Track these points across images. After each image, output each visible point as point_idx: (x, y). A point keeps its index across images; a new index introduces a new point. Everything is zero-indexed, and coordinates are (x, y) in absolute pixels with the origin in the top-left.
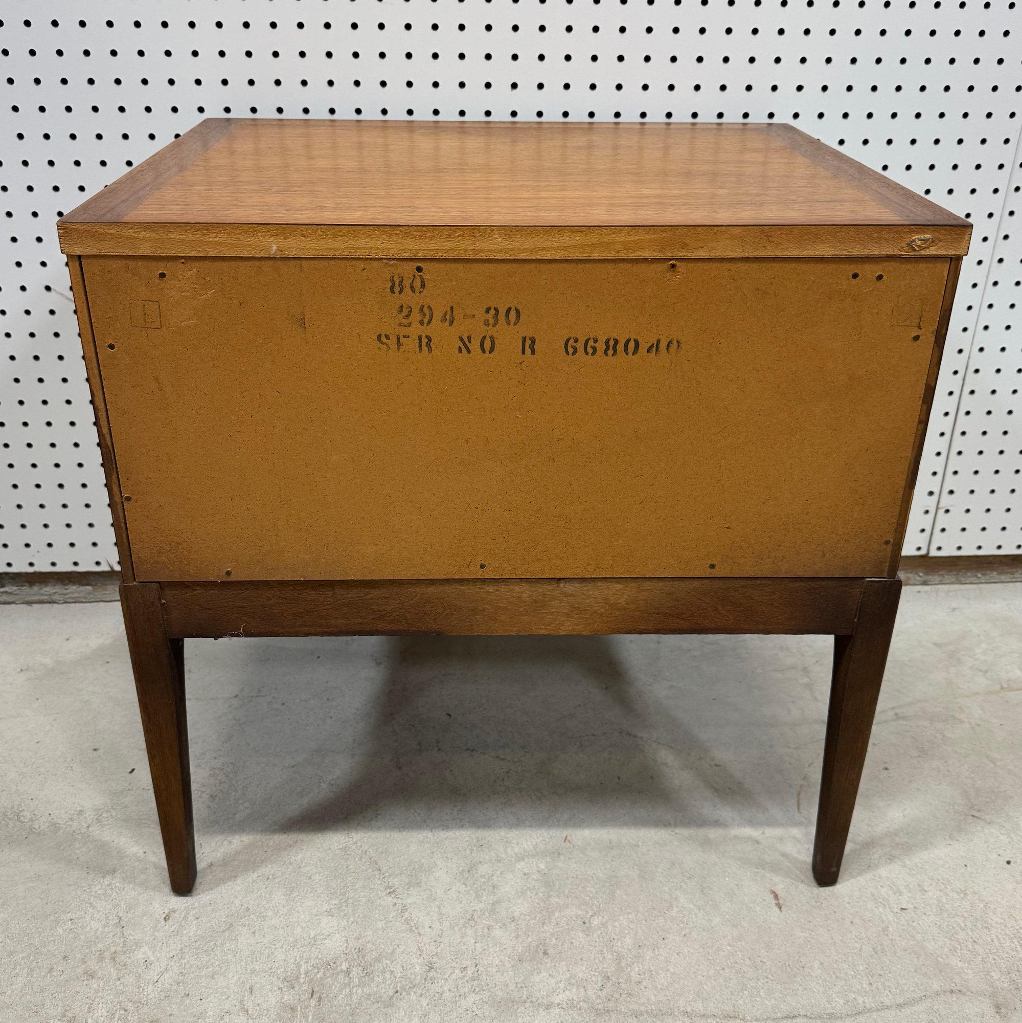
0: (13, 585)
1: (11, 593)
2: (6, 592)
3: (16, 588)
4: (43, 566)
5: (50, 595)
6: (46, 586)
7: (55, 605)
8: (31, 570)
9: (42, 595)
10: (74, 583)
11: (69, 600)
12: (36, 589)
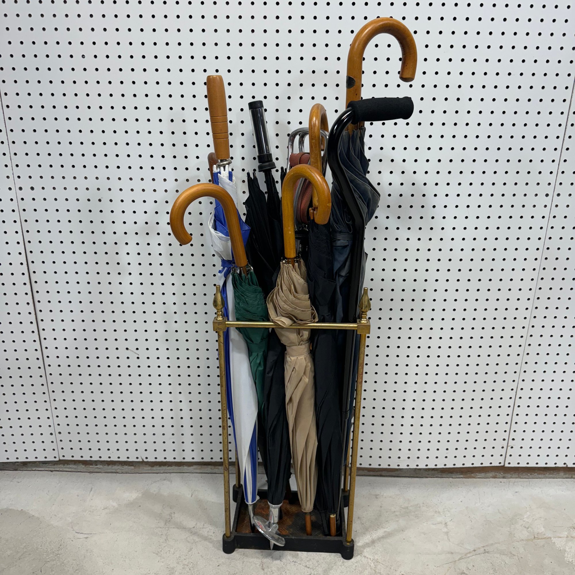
0: (100, 465)
1: (100, 468)
2: (98, 468)
3: (101, 466)
4: (114, 458)
5: (116, 469)
6: (114, 466)
7: (118, 474)
8: (109, 460)
9: (112, 469)
10: (126, 465)
11: (124, 472)
12: (110, 467)
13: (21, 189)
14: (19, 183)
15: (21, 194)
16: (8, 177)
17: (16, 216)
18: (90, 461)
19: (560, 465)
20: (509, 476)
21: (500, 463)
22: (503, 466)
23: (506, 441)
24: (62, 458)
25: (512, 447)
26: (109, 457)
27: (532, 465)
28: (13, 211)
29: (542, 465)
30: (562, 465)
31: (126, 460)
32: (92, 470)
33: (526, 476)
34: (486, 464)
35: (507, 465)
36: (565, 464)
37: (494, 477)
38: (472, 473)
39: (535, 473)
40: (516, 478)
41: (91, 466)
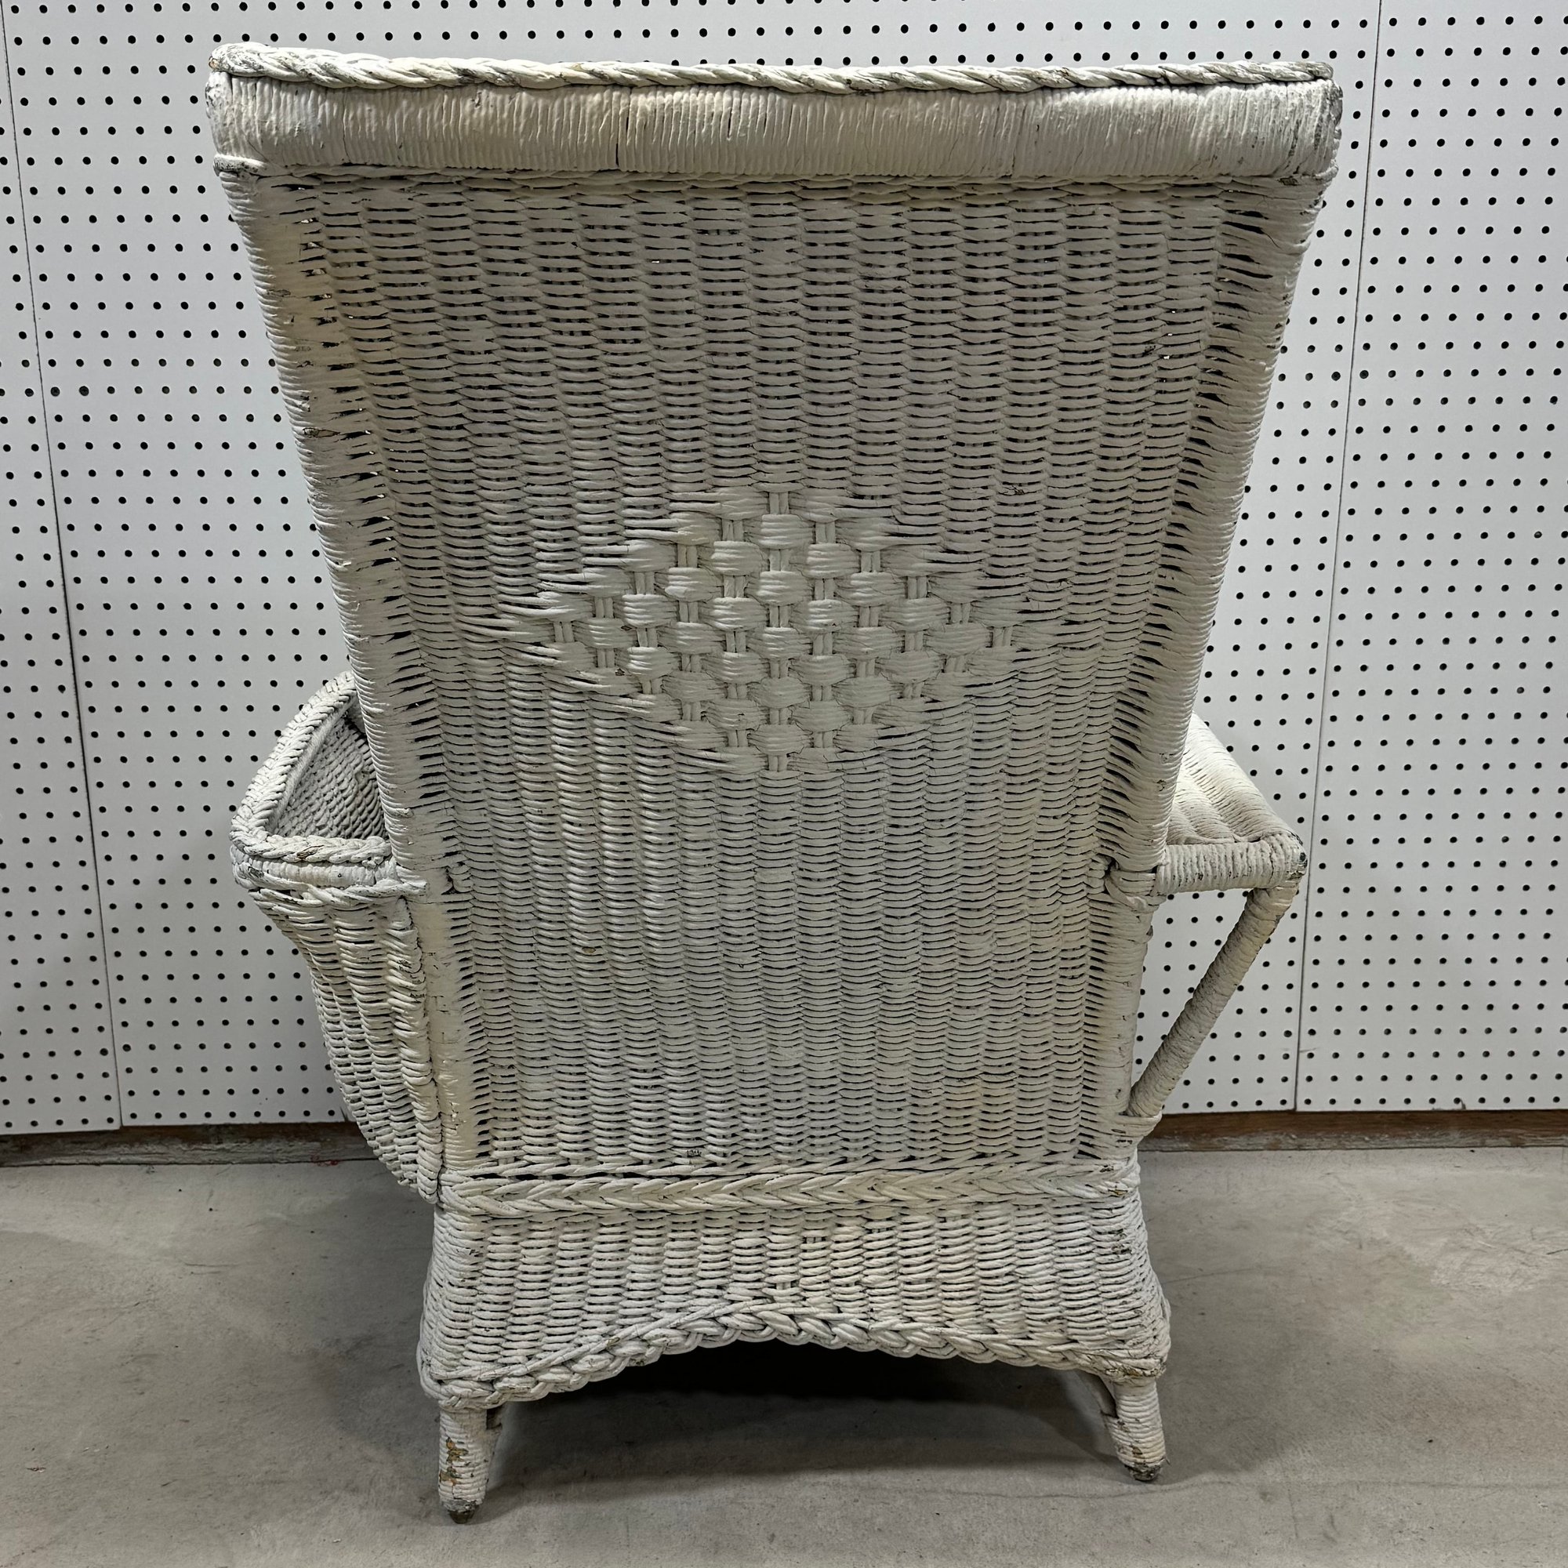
13: (55, 392)
14: (52, 377)
15: (55, 406)
16: (25, 363)
17: (39, 462)
18: (206, 1127)
19: (1446, 1104)
20: (1314, 1142)
21: (1284, 1102)
22: (1293, 1112)
23: (1294, 1037)
24: (128, 1122)
25: (1311, 1055)
26: (257, 1114)
27: (1370, 1105)
28: (35, 448)
29: (1395, 1105)
30: (1453, 1106)
31: (300, 1119)
32: (206, 1159)
33: (1359, 1144)
34: (1247, 1106)
35: (1302, 1107)
36: (1457, 1101)
37: (1274, 1147)
38: (1213, 1136)
39: (1382, 1132)
40: (1333, 1148)
41: (205, 1147)
